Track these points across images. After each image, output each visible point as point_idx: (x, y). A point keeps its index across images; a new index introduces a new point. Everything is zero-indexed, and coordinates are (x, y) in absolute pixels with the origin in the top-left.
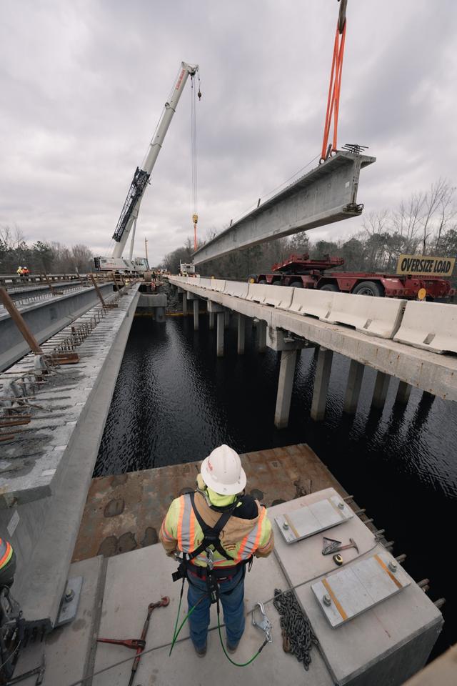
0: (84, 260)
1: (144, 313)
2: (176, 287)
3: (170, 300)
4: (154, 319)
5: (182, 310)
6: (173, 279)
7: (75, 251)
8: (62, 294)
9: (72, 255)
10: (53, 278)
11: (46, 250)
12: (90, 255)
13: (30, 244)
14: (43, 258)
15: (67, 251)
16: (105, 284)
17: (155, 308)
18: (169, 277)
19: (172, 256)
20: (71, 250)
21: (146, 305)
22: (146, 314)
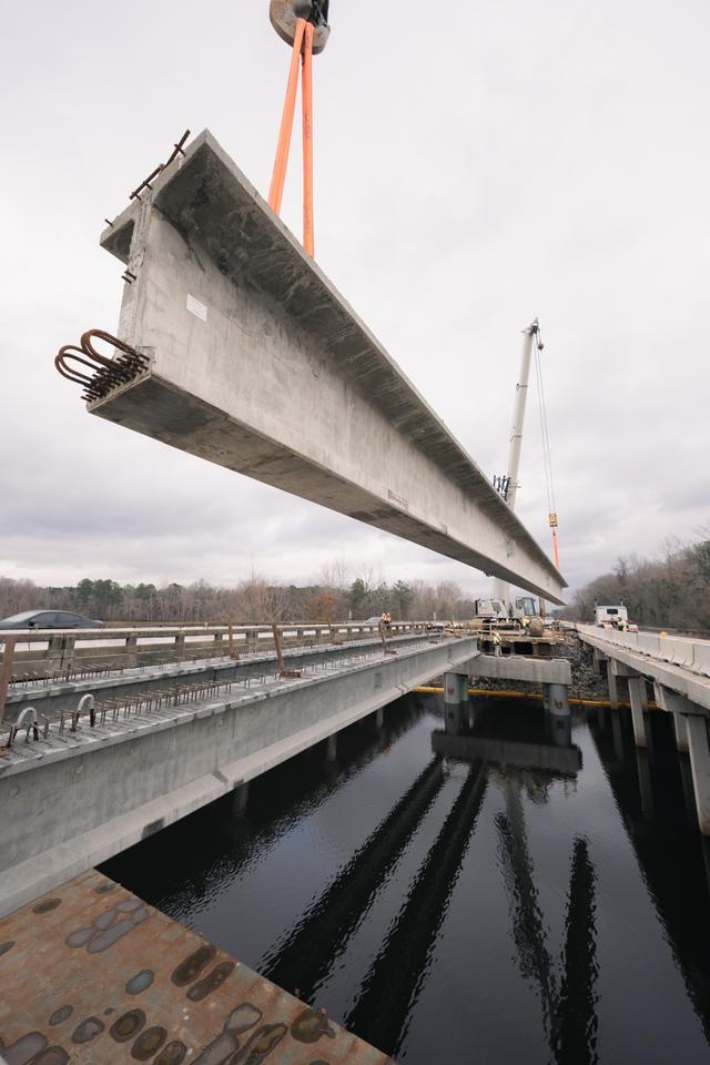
0: (449, 601)
1: (530, 692)
2: (592, 649)
3: (582, 673)
4: (546, 706)
5: (607, 695)
6: (587, 632)
7: (440, 590)
8: (395, 653)
9: (436, 595)
10: (404, 626)
11: (407, 590)
12: (459, 594)
13: (390, 585)
14: (402, 601)
15: (430, 590)
16: (463, 639)
17: (547, 686)
18: (580, 627)
19: (589, 591)
20: (435, 588)
21: (531, 679)
22: (532, 695)
